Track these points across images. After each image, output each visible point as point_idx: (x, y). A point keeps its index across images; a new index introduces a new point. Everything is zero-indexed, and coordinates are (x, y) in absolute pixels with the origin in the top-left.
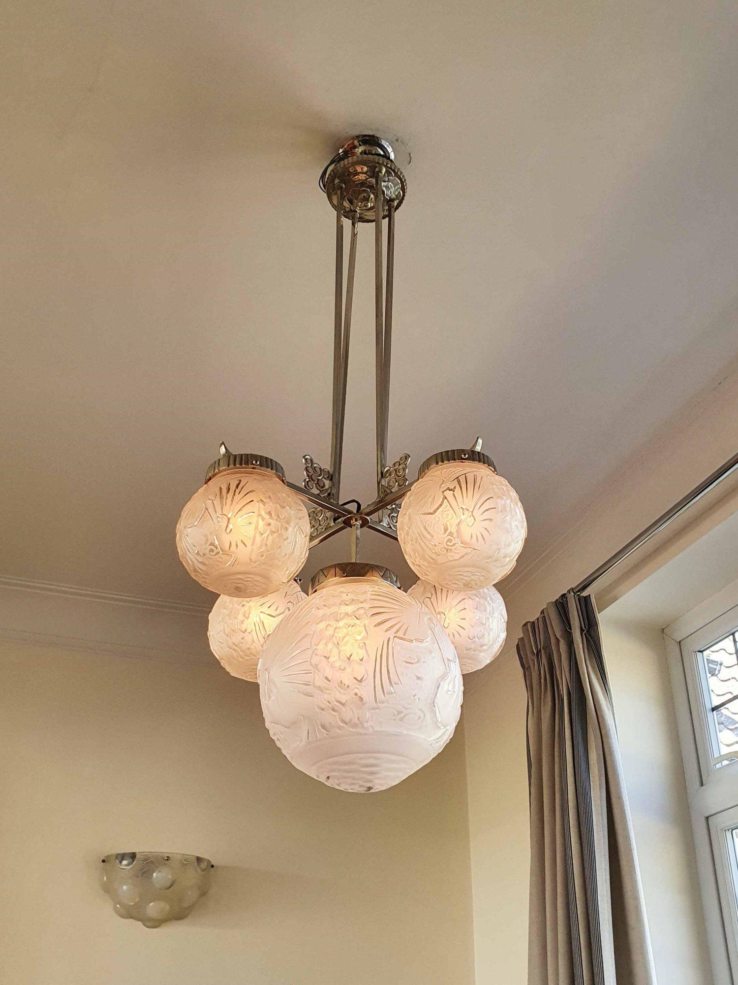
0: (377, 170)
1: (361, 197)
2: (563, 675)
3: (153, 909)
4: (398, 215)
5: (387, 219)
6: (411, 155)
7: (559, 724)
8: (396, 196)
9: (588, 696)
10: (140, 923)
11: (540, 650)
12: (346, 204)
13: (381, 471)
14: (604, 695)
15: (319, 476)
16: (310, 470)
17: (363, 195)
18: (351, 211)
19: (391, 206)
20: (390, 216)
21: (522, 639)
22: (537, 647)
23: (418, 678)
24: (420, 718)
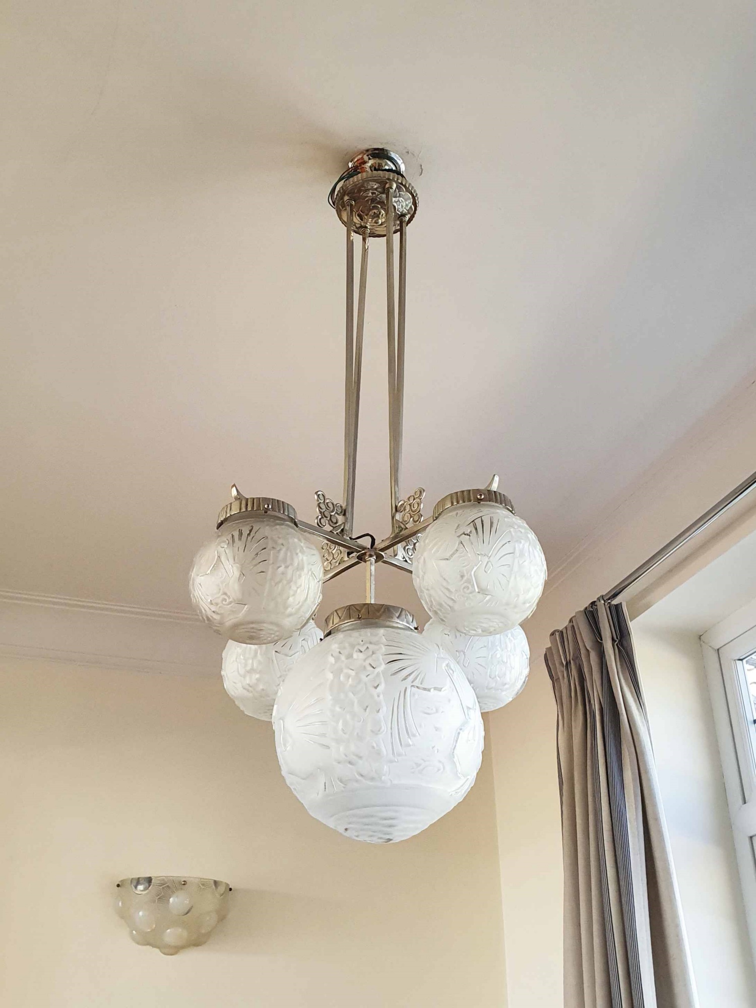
0: (387, 186)
1: (371, 213)
2: (595, 688)
3: (171, 934)
4: (409, 229)
5: (399, 233)
6: (423, 167)
7: (592, 740)
8: (408, 210)
10: (157, 950)
11: (570, 661)
12: (356, 220)
13: (396, 505)
14: (638, 709)
15: (332, 512)
16: (322, 506)
17: (373, 211)
18: (361, 227)
19: (402, 221)
20: (401, 231)
21: (549, 649)
22: (565, 658)
23: (437, 729)
24: (439, 770)
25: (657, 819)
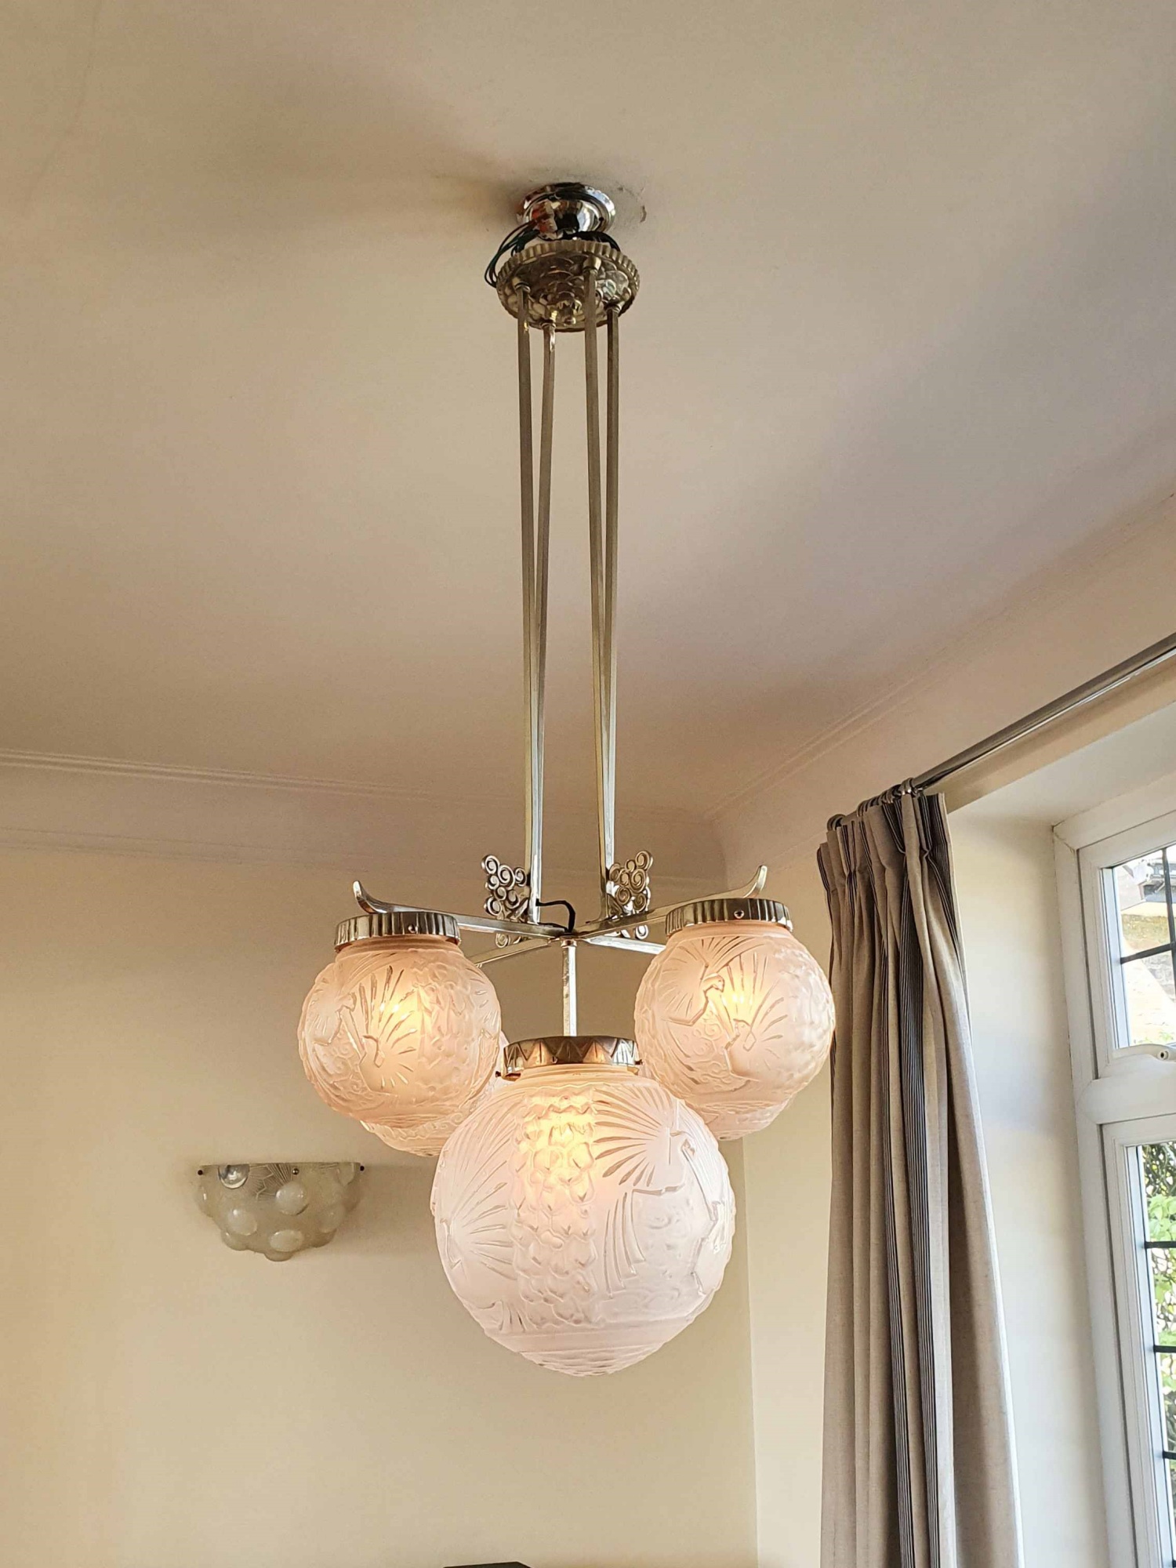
0: (585, 264)
1: (560, 305)
2: (889, 924)
3: (280, 1239)
4: (623, 322)
5: (606, 326)
6: (646, 210)
7: (880, 995)
8: (621, 296)
9: (927, 958)
10: (263, 1255)
11: (855, 871)
14: (951, 955)
15: (509, 884)
16: (495, 880)
17: (562, 303)
18: (542, 319)
19: (611, 311)
20: (609, 323)
21: (825, 845)
22: (849, 867)
23: (669, 1247)
24: (672, 1298)
25: (969, 1116)
